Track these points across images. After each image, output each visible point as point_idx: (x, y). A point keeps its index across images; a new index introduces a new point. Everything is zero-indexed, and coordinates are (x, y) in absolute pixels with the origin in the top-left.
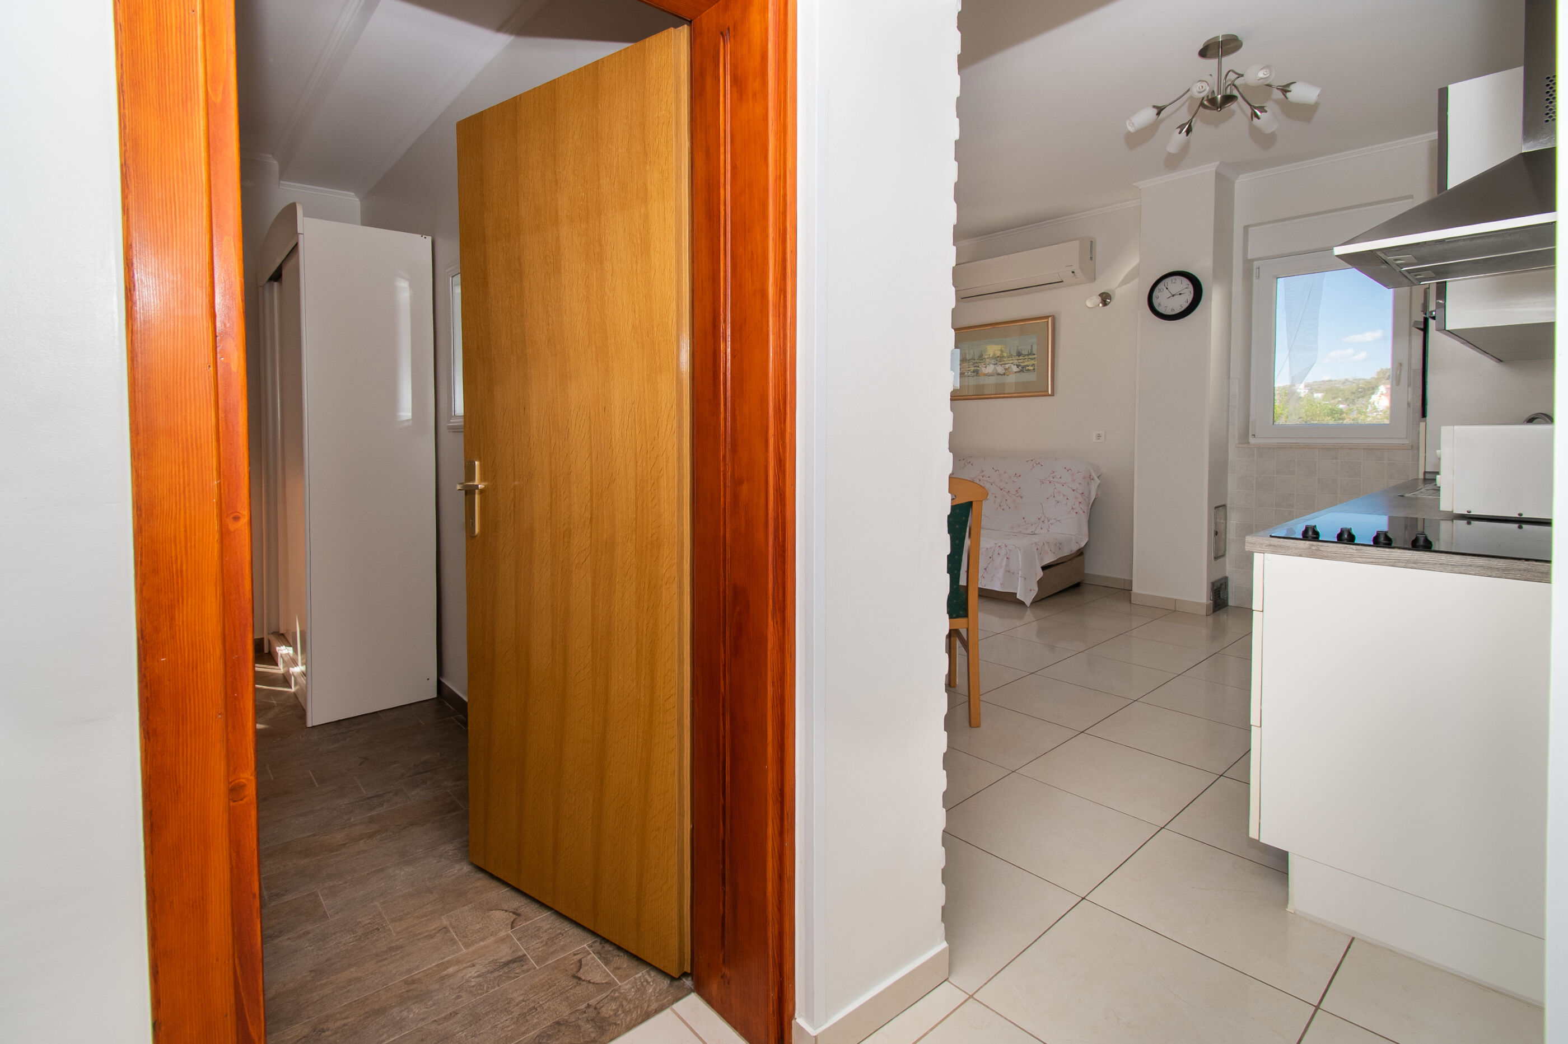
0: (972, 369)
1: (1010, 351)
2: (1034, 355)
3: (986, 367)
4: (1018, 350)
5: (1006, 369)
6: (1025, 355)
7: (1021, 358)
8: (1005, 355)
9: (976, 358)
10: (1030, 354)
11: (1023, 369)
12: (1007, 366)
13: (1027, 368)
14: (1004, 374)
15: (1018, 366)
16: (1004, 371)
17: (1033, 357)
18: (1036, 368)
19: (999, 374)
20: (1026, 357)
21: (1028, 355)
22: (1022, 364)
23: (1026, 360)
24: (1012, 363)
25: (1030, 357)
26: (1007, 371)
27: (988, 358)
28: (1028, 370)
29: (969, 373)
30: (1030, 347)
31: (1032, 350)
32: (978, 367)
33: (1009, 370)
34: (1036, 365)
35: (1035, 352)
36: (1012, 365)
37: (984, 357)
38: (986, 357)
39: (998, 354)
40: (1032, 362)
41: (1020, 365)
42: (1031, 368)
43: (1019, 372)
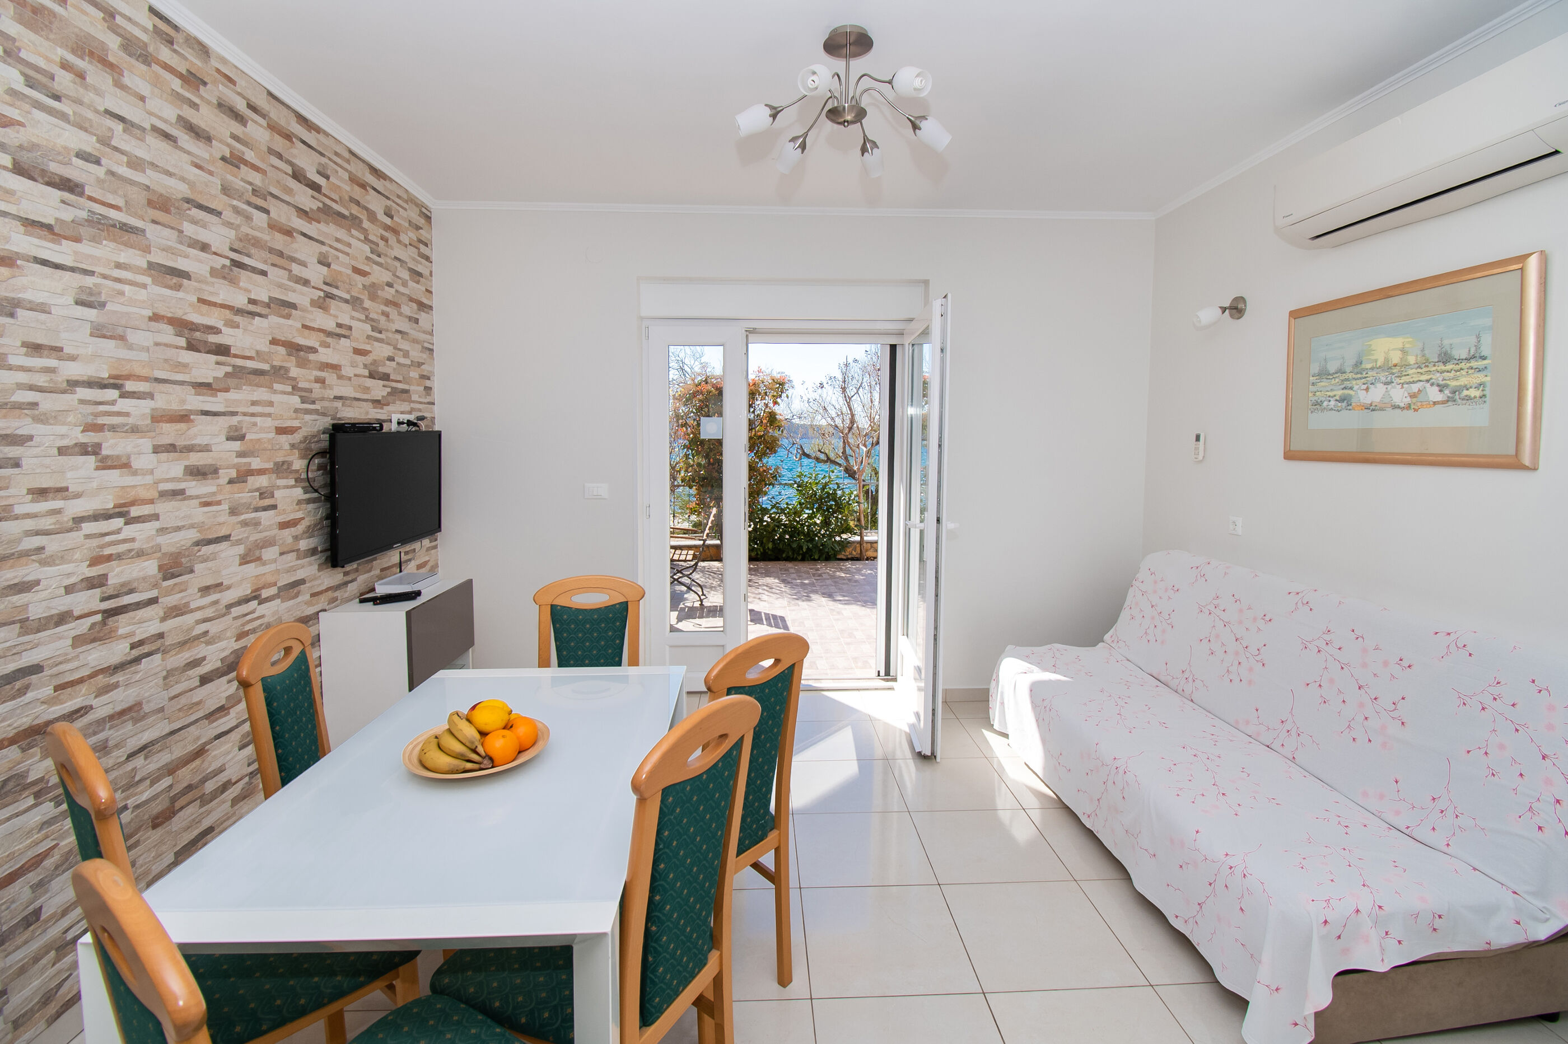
0: (1339, 393)
1: (1423, 350)
2: (1484, 358)
3: (1367, 389)
4: (1441, 346)
5: (1413, 396)
6: (1461, 360)
7: (1449, 367)
8: (1412, 360)
9: (1348, 370)
10: (1474, 357)
11: (1454, 396)
12: (1415, 388)
13: (1465, 393)
14: (1408, 407)
15: (1442, 388)
16: (1408, 400)
17: (1481, 363)
18: (1487, 392)
19: (1396, 407)
20: (1462, 365)
21: (1468, 360)
22: (1453, 384)
23: (1463, 372)
24: (1428, 381)
25: (1474, 364)
26: (1414, 400)
27: (1372, 369)
28: (1468, 398)
29: (1332, 403)
30: (1473, 340)
31: (1477, 347)
32: (1351, 388)
33: (1421, 397)
34: (1488, 385)
35: (1485, 351)
36: (1428, 385)
37: (1363, 366)
38: (1369, 366)
39: (1396, 358)
40: (1480, 377)
41: (1446, 386)
42: (1473, 393)
43: (1443, 402)
